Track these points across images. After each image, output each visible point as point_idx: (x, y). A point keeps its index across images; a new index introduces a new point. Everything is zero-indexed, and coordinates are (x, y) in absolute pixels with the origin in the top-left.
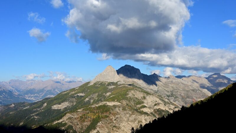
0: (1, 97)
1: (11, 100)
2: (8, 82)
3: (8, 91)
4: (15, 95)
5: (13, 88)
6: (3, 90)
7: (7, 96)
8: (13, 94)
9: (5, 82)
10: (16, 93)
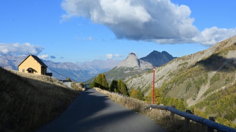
0: (78, 76)
1: (85, 78)
2: (91, 62)
3: (84, 71)
4: (90, 74)
5: (93, 67)
6: (79, 70)
7: (82, 75)
8: (88, 73)
9: (89, 62)
10: (95, 71)
